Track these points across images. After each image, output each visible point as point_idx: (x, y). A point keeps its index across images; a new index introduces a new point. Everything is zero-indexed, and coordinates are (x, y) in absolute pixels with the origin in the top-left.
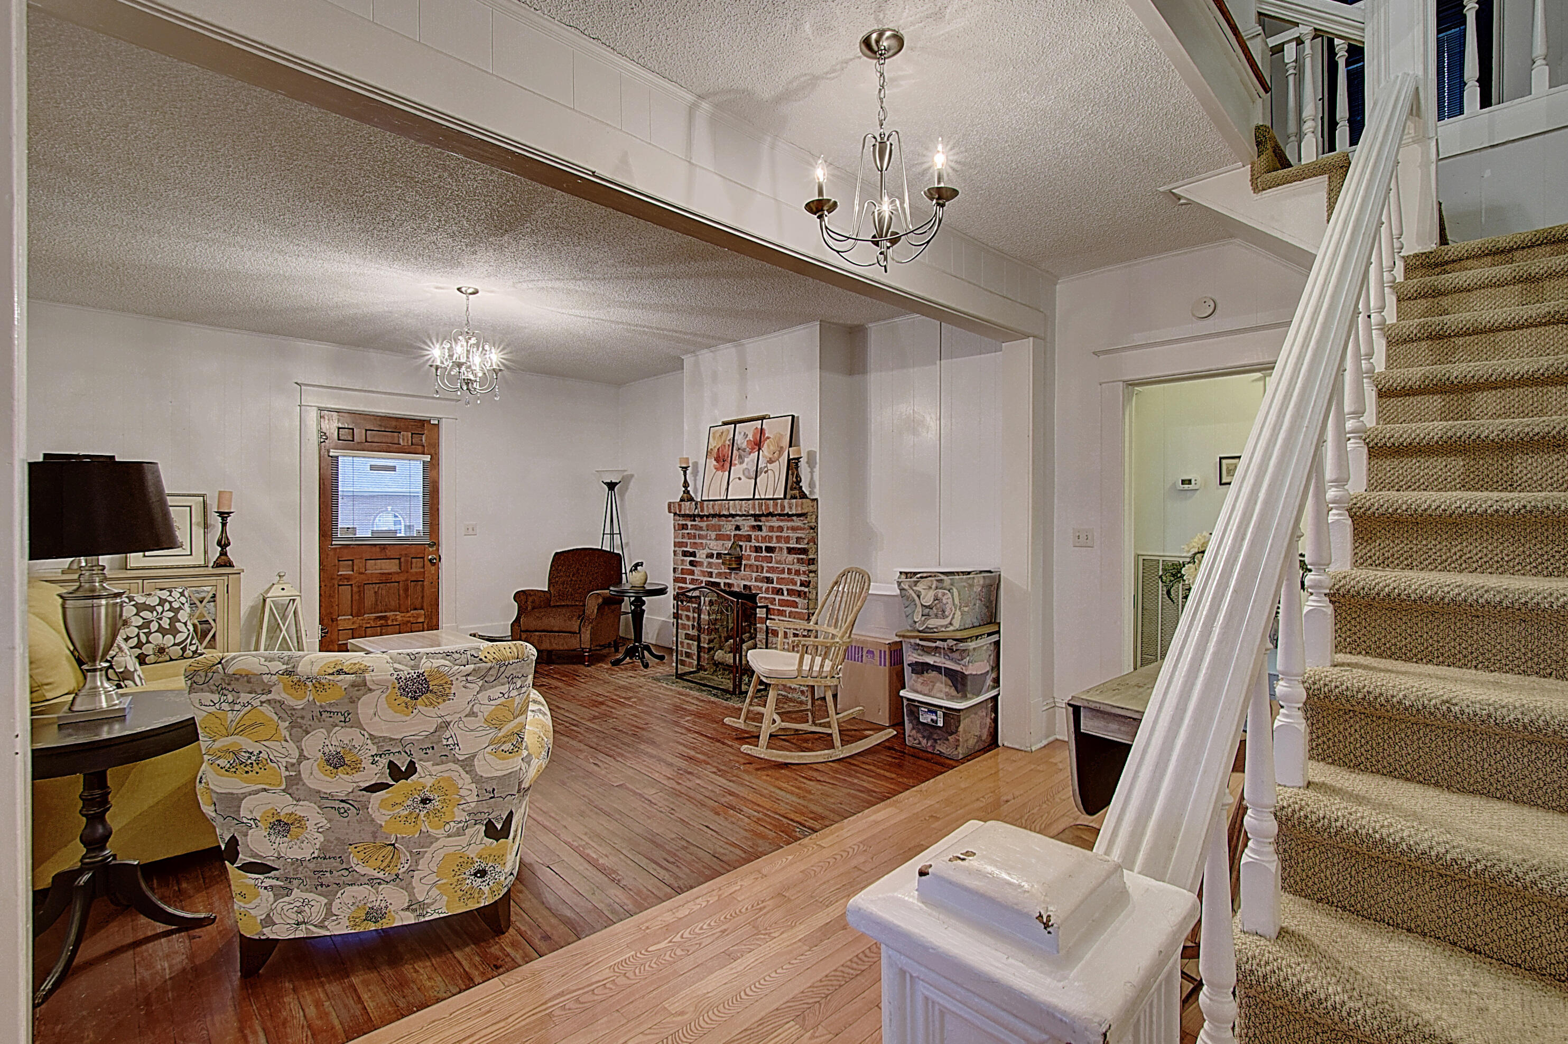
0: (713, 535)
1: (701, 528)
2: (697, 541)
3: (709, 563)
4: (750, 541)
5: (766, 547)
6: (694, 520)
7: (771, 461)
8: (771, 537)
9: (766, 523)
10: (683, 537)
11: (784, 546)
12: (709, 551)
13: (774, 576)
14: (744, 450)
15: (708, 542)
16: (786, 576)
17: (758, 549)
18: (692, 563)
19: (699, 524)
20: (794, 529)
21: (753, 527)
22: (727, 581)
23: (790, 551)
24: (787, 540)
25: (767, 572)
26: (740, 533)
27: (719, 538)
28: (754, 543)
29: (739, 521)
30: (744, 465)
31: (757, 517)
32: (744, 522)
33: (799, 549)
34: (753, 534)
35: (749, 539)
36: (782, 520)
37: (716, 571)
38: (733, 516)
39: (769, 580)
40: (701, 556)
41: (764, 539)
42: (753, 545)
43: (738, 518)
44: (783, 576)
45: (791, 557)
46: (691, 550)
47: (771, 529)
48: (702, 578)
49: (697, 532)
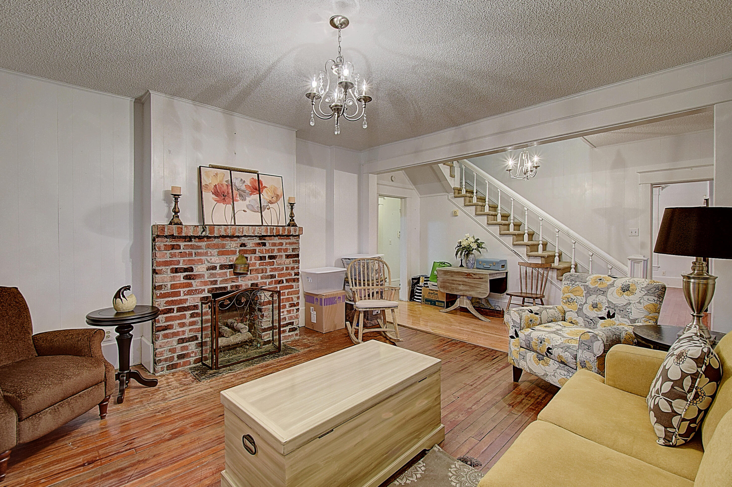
0: (215, 252)
1: (199, 247)
2: (194, 258)
3: (212, 274)
4: (255, 253)
5: (269, 256)
6: (191, 241)
7: (271, 202)
8: (274, 250)
9: (268, 242)
10: (172, 255)
11: (284, 254)
12: (210, 265)
13: (276, 273)
14: (244, 191)
15: (209, 258)
16: (284, 271)
17: (261, 258)
18: (186, 277)
19: (196, 244)
20: (290, 244)
21: (259, 244)
22: (234, 284)
23: (288, 257)
24: (286, 250)
25: (270, 271)
26: (245, 248)
27: (221, 253)
28: (258, 254)
29: (244, 240)
30: (247, 202)
31: (262, 237)
32: (249, 241)
33: (294, 255)
34: (258, 249)
35: (254, 252)
36: (282, 239)
37: (221, 279)
38: (238, 237)
39: (272, 276)
40: (199, 269)
41: (267, 251)
42: (258, 256)
43: (243, 238)
44: (282, 272)
45: (288, 260)
46: (185, 267)
47: (274, 244)
48: (203, 288)
49: (193, 251)
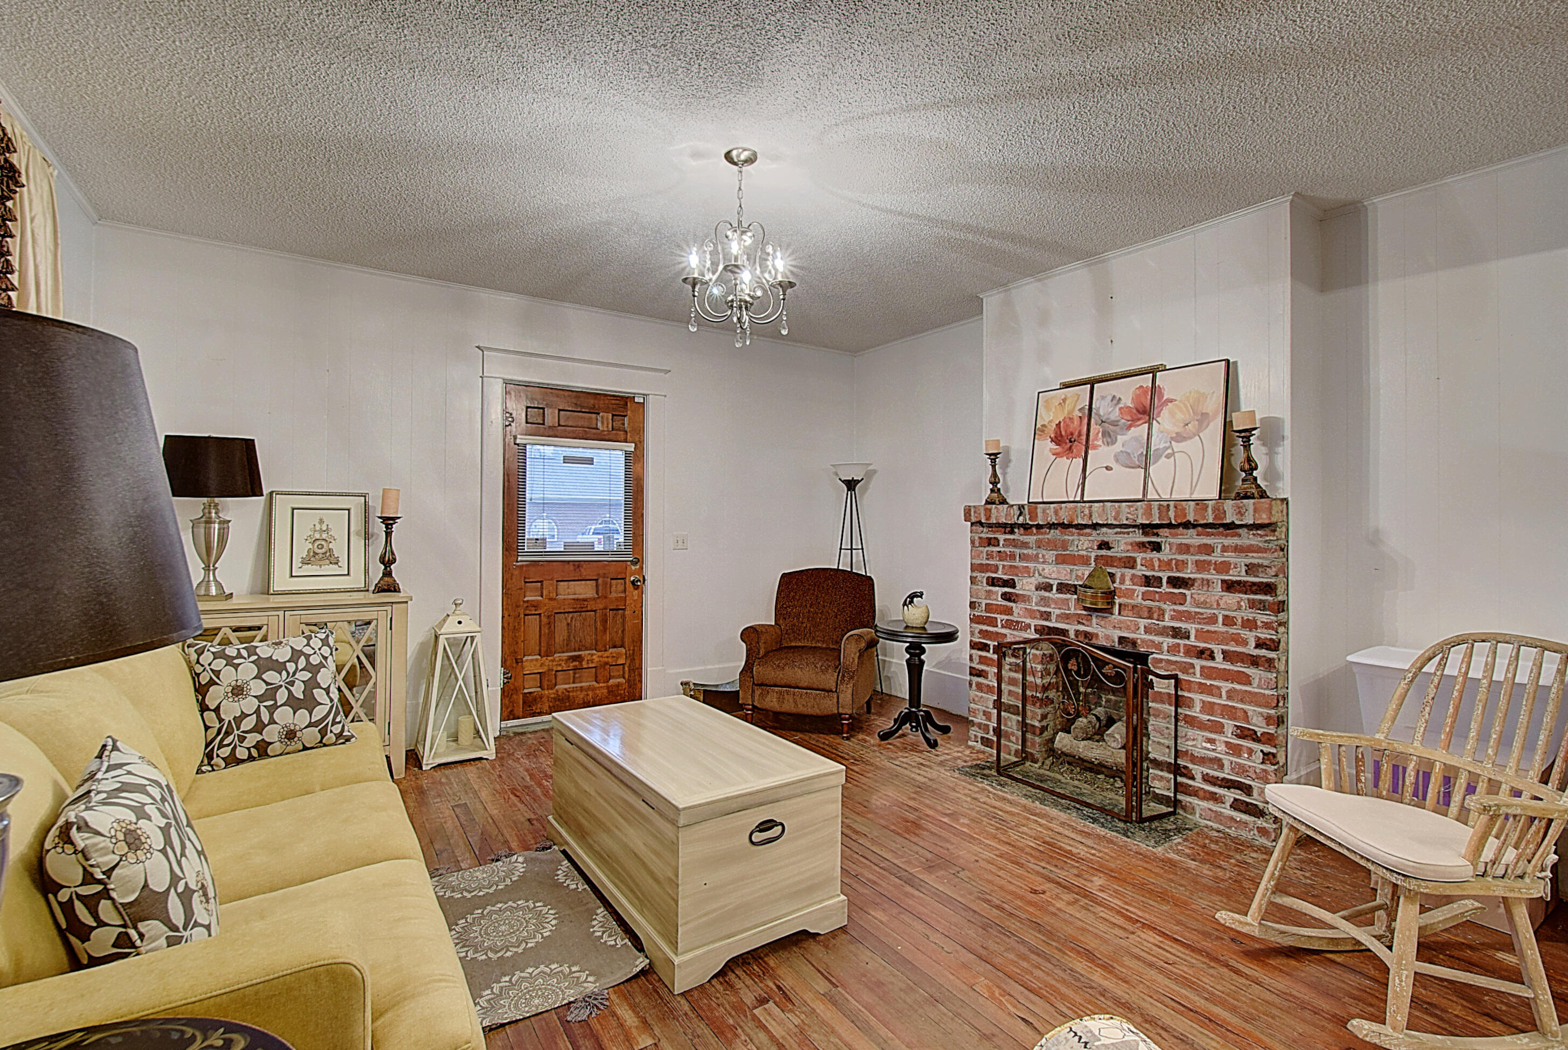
0: (1051, 555)
1: (1025, 545)
2: (1017, 563)
3: (1043, 599)
4: (1133, 567)
5: (1169, 578)
6: (1012, 532)
7: (1179, 438)
8: (1184, 563)
9: (1167, 539)
10: (990, 556)
11: (1216, 578)
12: (1042, 580)
13: (1192, 628)
14: (1115, 423)
15: (1040, 567)
16: (1219, 627)
17: (1148, 581)
18: (1006, 596)
19: (1021, 538)
20: (1237, 549)
21: (1141, 546)
22: (1082, 628)
23: (1229, 586)
24: (1223, 567)
25: (1172, 618)
26: (1109, 553)
27: (1061, 560)
28: (1140, 571)
29: (1108, 535)
30: (1118, 447)
31: (1147, 528)
32: (1118, 537)
33: (1254, 584)
34: (1139, 556)
35: (1130, 563)
36: (1209, 535)
37: (1058, 612)
38: (1095, 526)
39: (1177, 633)
40: (1025, 586)
41: (1167, 565)
42: (1140, 573)
43: (1104, 530)
44: (1212, 628)
45: (1232, 599)
46: (1005, 577)
47: (1185, 549)
48: (1028, 621)
49: (1017, 551)
